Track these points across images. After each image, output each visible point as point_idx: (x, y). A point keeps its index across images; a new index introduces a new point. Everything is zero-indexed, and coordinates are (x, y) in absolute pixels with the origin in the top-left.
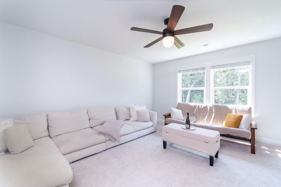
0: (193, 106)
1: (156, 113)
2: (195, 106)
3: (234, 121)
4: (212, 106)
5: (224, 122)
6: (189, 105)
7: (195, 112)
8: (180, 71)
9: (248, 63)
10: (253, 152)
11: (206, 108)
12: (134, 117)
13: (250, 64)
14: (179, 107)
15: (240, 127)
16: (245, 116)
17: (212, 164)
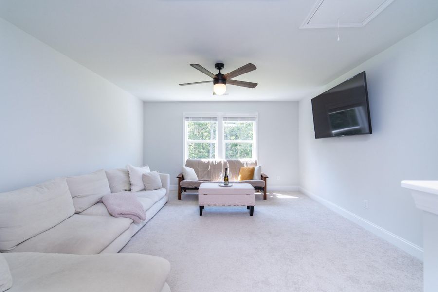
0: (206, 162)
1: (169, 175)
2: (208, 163)
3: (249, 174)
4: (226, 161)
5: (240, 176)
6: (201, 161)
7: (210, 170)
8: (187, 118)
9: (253, 119)
10: (265, 198)
11: (220, 163)
12: (138, 185)
13: (254, 120)
14: (190, 164)
15: (254, 178)
16: (256, 168)
17: (251, 214)
